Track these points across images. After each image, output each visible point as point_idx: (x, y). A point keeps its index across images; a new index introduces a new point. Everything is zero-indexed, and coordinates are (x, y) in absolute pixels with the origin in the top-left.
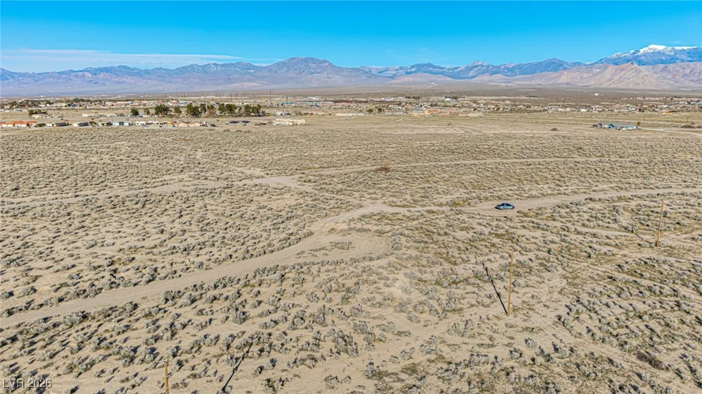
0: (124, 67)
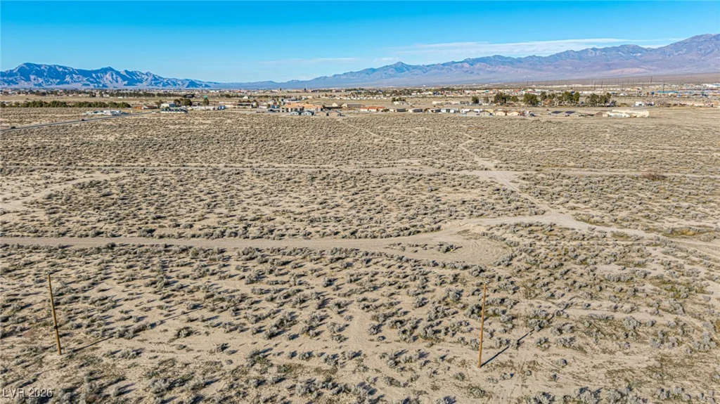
0: (499, 57)
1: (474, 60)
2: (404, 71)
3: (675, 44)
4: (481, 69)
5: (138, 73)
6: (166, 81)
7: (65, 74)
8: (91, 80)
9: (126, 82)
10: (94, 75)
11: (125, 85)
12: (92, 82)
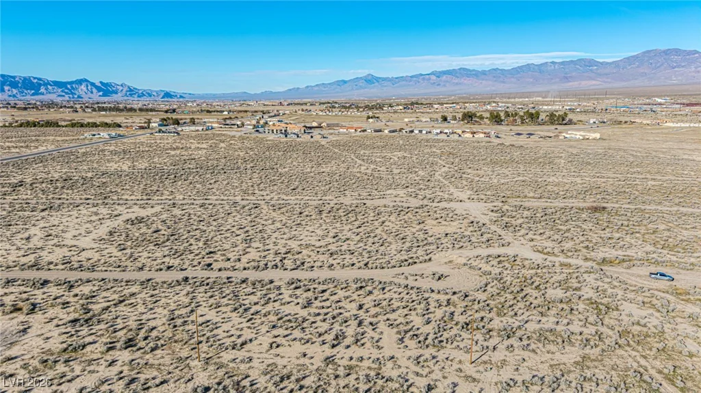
0: (465, 69)
1: (440, 72)
2: (374, 83)
3: (628, 58)
4: (447, 82)
5: (113, 84)
6: (141, 92)
7: (40, 85)
8: (66, 91)
9: (101, 93)
10: (69, 86)
11: (100, 96)
12: (67, 93)
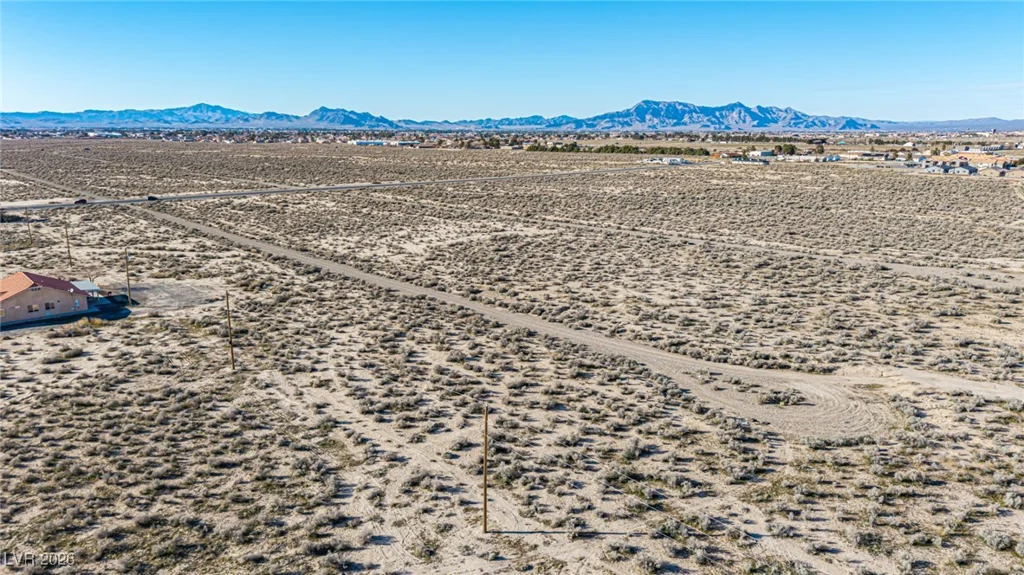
5: (774, 110)
6: (811, 120)
7: (684, 112)
8: (713, 119)
9: (755, 123)
10: (717, 114)
11: (754, 126)
12: (713, 123)
